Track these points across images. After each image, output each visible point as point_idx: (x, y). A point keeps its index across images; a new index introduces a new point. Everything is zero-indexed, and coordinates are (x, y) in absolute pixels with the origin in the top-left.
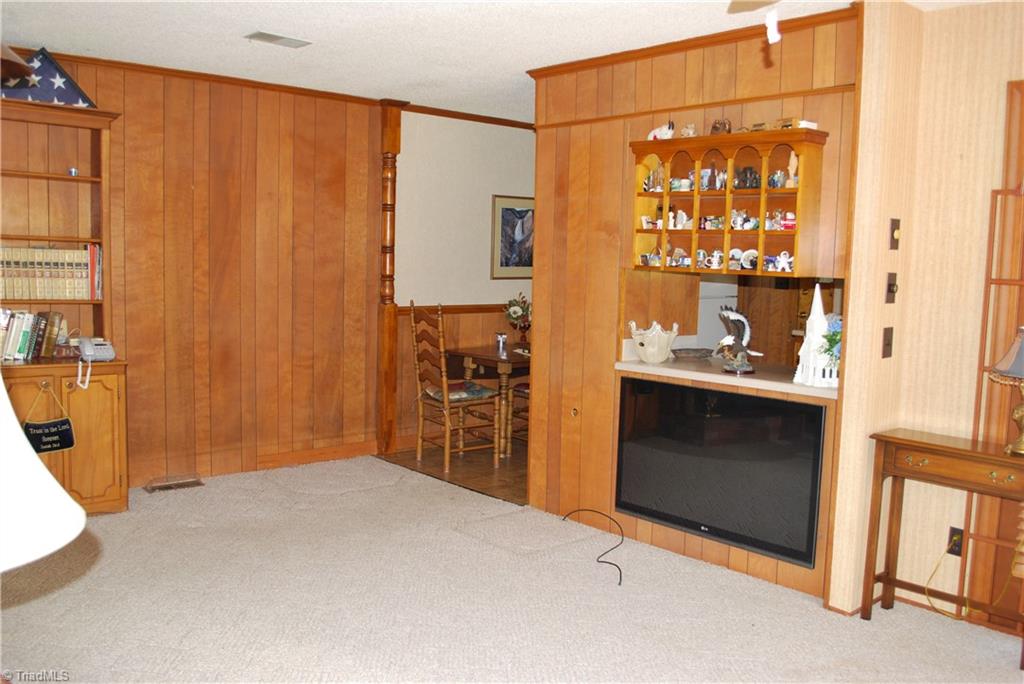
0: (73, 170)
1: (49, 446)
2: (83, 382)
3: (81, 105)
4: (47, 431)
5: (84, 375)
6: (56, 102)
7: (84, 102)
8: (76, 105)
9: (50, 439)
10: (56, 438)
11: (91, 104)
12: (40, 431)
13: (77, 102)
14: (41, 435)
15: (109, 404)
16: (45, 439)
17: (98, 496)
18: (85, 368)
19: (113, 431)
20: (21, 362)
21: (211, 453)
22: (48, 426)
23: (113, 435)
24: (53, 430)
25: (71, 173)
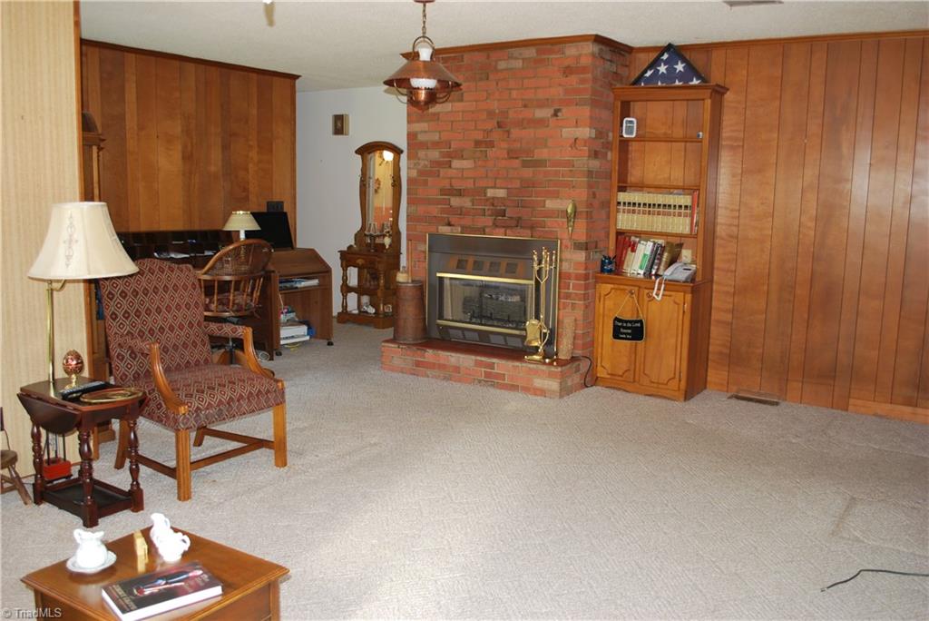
0: (701, 133)
1: (624, 336)
2: (657, 295)
3: (695, 82)
4: (625, 325)
5: (659, 289)
6: (677, 83)
7: (697, 80)
8: (691, 83)
9: (625, 331)
10: (629, 331)
11: (704, 80)
12: (620, 324)
13: (692, 81)
14: (620, 327)
15: (676, 315)
16: (622, 330)
17: (663, 384)
18: (660, 284)
19: (677, 336)
20: (642, 276)
21: (803, 382)
22: (626, 322)
23: (677, 341)
24: (629, 325)
25: (699, 135)
